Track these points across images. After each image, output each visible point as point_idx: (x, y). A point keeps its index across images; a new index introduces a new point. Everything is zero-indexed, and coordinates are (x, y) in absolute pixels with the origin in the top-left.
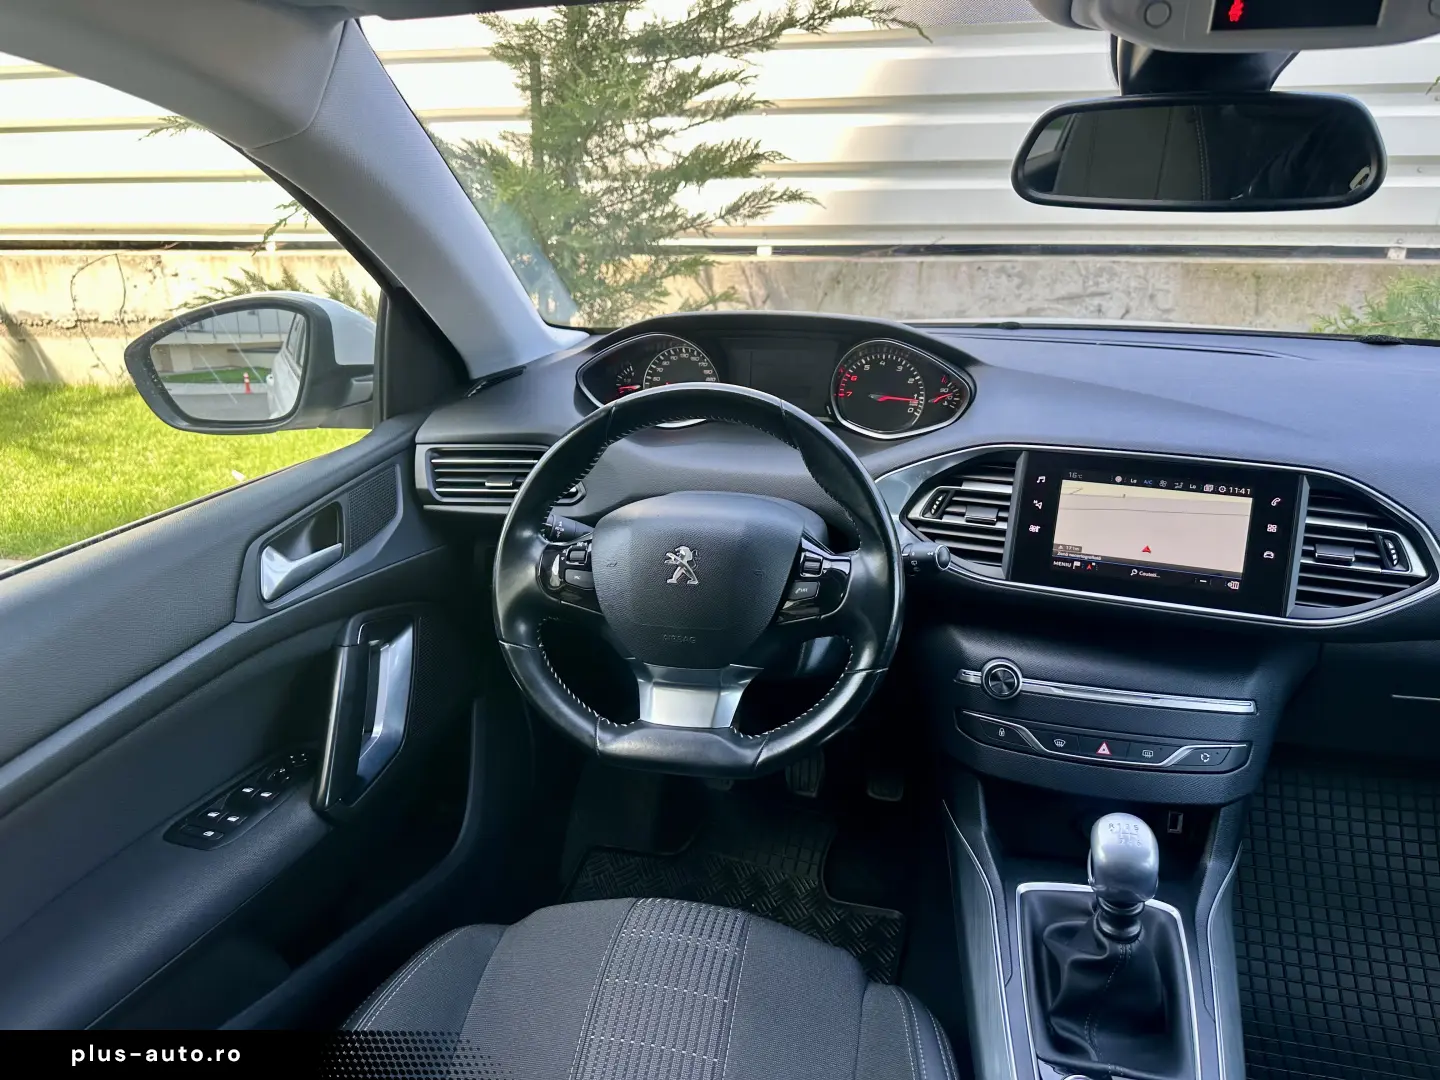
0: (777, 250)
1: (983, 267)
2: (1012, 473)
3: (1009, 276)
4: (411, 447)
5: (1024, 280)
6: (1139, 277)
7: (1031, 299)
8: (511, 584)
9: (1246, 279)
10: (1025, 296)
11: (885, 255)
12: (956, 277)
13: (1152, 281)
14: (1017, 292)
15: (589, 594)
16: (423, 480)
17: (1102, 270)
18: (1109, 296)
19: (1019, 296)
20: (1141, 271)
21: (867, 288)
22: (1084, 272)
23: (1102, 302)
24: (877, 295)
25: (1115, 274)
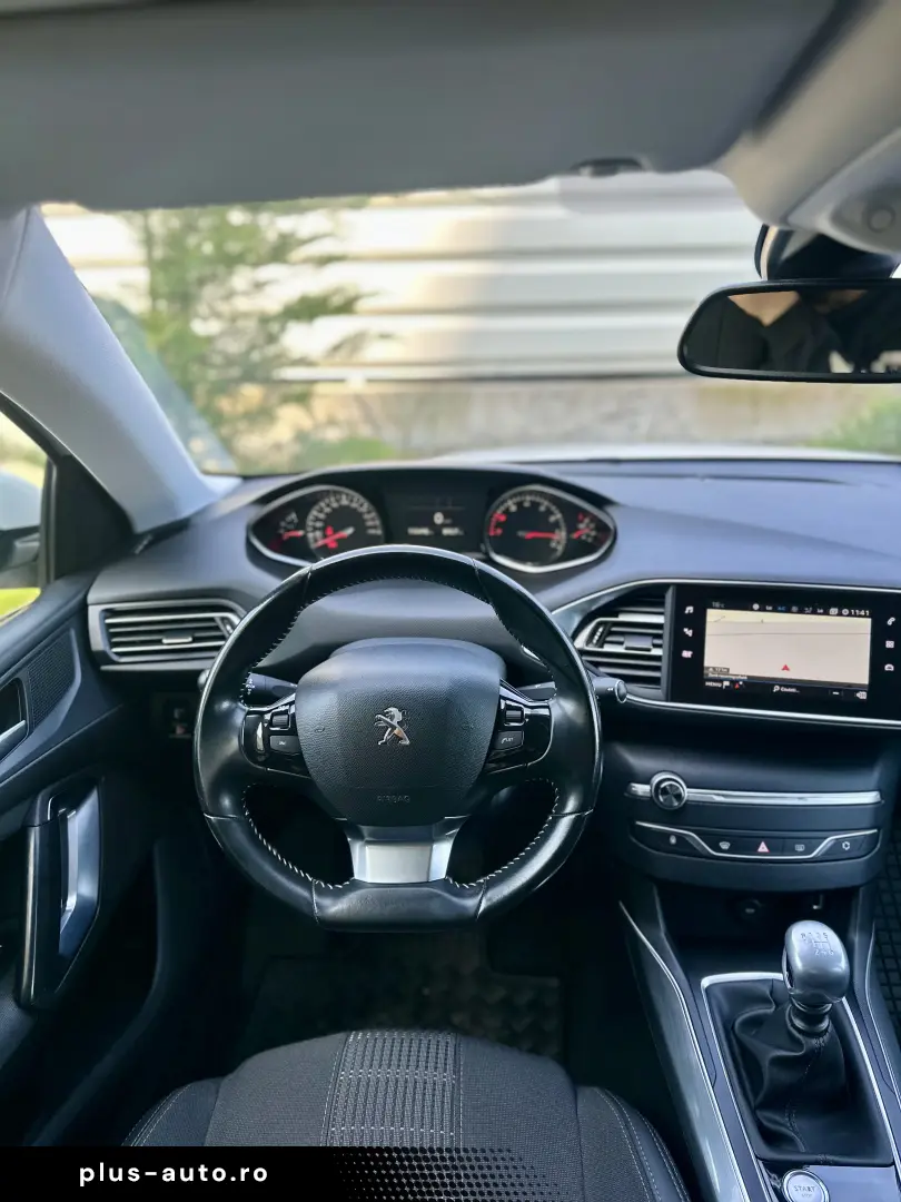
2: (662, 604)
4: (83, 609)
8: (211, 758)
16: (98, 641)
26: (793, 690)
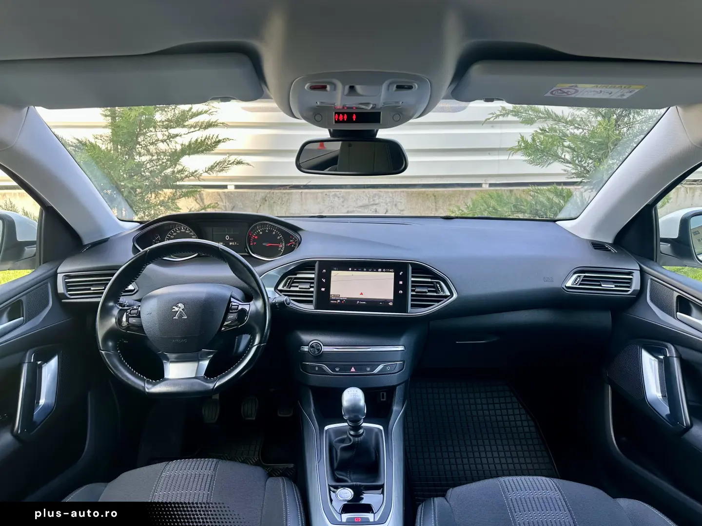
0: (237, 187)
1: (328, 194)
3: (339, 198)
5: (345, 200)
6: (390, 197)
7: (348, 207)
9: (431, 197)
10: (345, 206)
11: (286, 189)
12: (317, 198)
13: (395, 199)
14: (343, 204)
15: (140, 327)
17: (375, 194)
18: (379, 205)
19: (343, 206)
20: (391, 195)
21: (279, 203)
22: (368, 196)
23: (377, 208)
24: (283, 206)
25: (381, 196)
26: (364, 303)
